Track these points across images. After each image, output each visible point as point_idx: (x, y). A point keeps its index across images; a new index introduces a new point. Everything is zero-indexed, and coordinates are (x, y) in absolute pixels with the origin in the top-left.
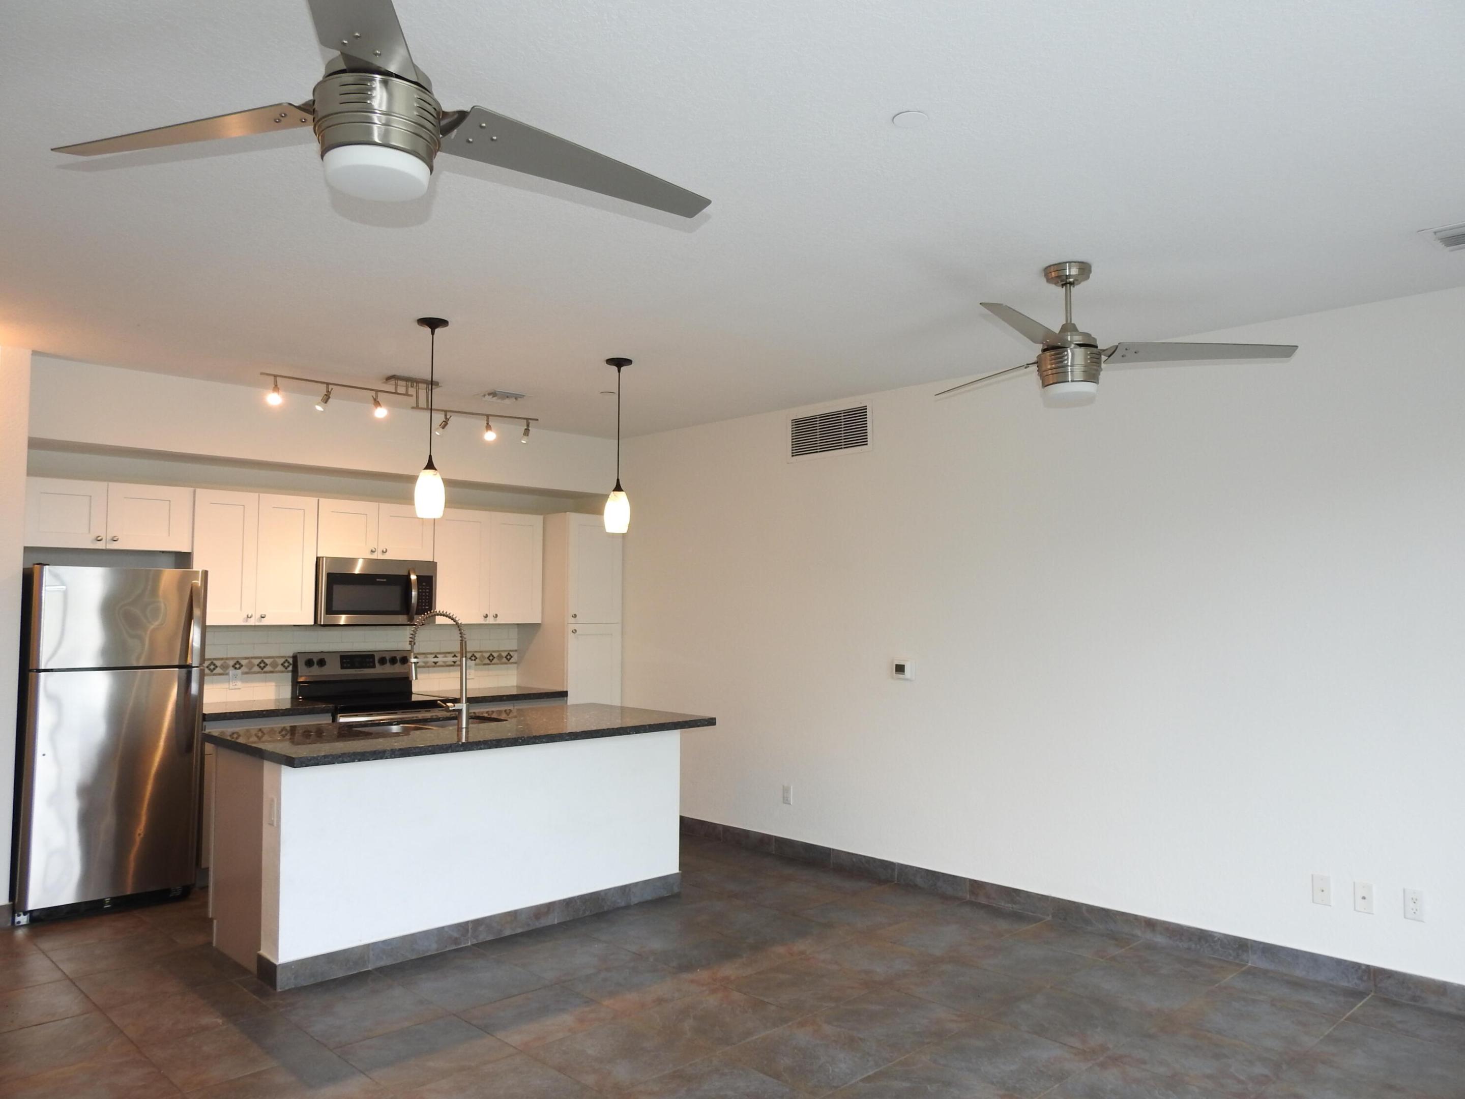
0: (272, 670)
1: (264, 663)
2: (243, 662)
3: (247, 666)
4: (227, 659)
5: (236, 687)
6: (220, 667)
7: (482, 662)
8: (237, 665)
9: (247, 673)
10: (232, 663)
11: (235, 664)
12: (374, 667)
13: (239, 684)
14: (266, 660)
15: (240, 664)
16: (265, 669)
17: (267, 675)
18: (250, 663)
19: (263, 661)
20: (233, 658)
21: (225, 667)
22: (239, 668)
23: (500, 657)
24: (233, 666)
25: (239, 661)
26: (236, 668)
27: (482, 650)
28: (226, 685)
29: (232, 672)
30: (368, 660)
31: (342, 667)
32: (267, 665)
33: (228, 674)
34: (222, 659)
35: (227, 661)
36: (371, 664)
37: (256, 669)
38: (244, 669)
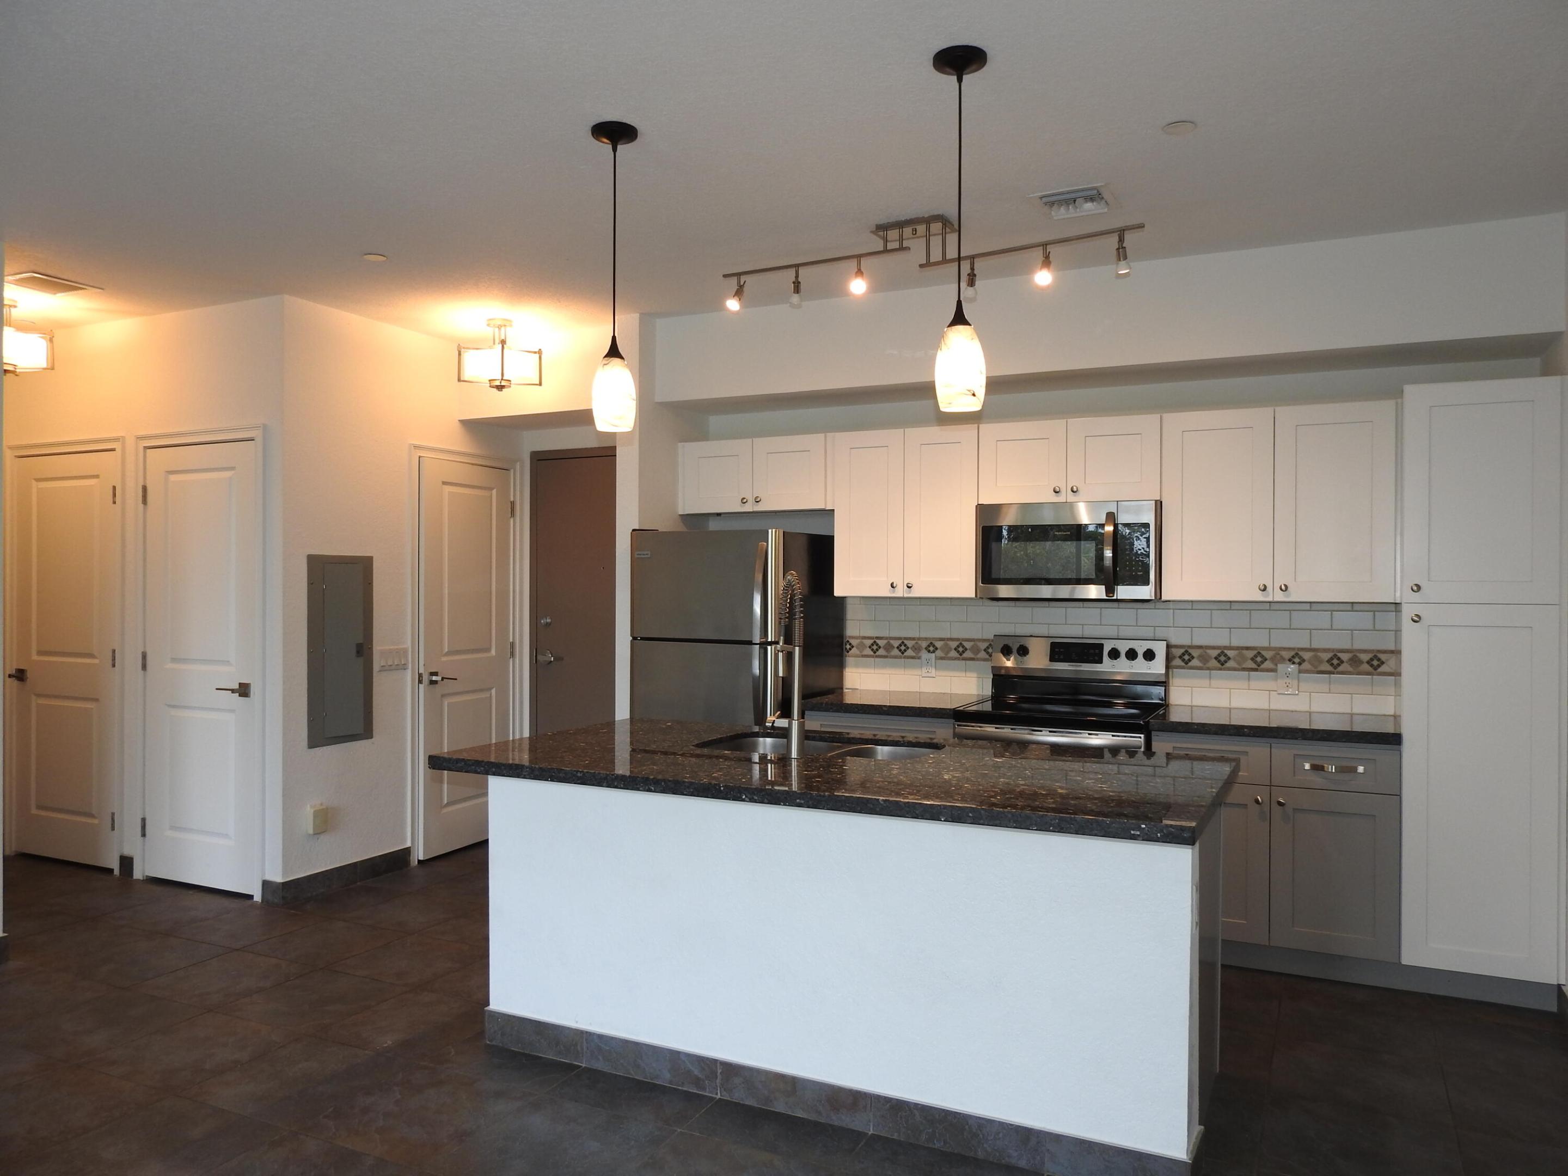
0: (972, 656)
1: (963, 647)
2: (938, 644)
3: (942, 649)
4: (919, 639)
5: (929, 675)
6: (911, 648)
7: (1316, 667)
8: (931, 647)
9: (942, 658)
10: (924, 644)
11: (929, 646)
12: (1100, 661)
13: (933, 672)
14: (965, 644)
15: (934, 646)
16: (965, 655)
17: (967, 662)
18: (946, 645)
19: (961, 644)
20: (926, 639)
21: (917, 649)
22: (934, 652)
23: (1355, 661)
24: (926, 648)
25: (933, 642)
26: (929, 651)
27: (1314, 646)
28: (918, 672)
29: (924, 655)
30: (1092, 651)
31: (1052, 659)
32: (966, 649)
33: (919, 658)
34: (913, 639)
35: (920, 642)
36: (1096, 658)
37: (953, 654)
38: (939, 653)
